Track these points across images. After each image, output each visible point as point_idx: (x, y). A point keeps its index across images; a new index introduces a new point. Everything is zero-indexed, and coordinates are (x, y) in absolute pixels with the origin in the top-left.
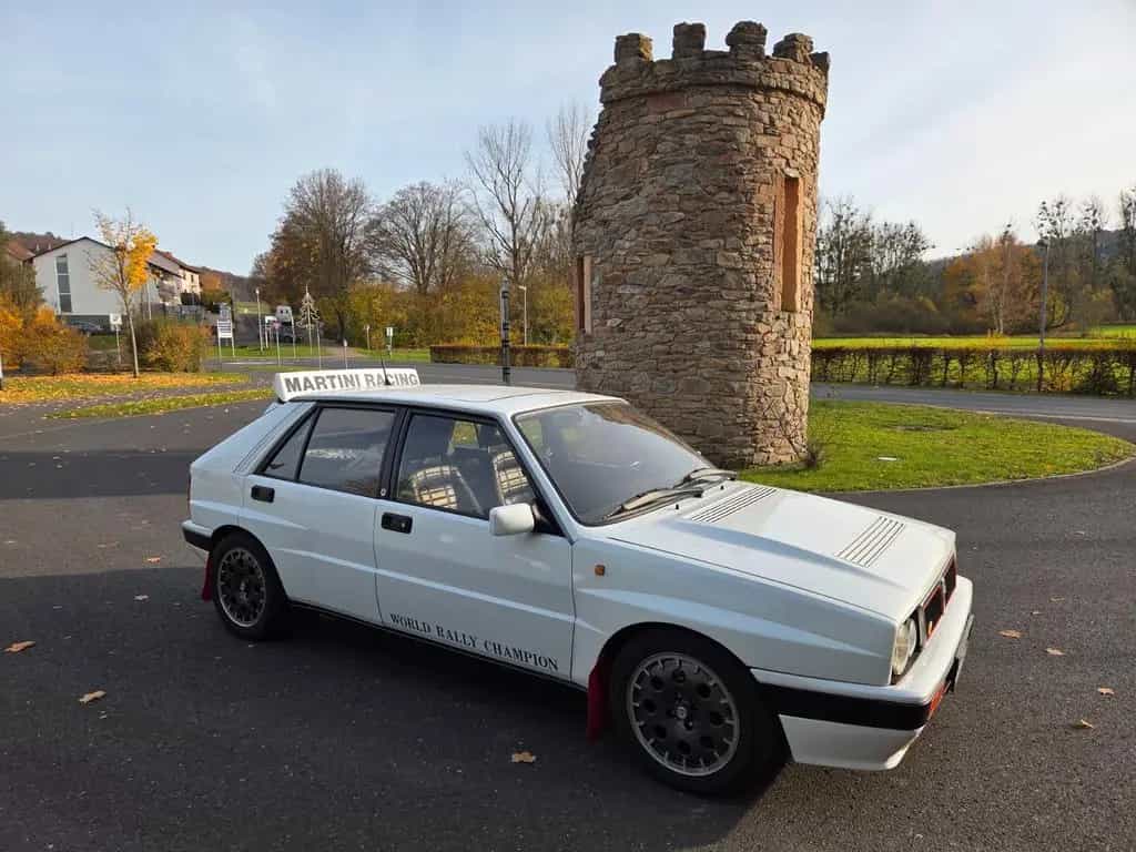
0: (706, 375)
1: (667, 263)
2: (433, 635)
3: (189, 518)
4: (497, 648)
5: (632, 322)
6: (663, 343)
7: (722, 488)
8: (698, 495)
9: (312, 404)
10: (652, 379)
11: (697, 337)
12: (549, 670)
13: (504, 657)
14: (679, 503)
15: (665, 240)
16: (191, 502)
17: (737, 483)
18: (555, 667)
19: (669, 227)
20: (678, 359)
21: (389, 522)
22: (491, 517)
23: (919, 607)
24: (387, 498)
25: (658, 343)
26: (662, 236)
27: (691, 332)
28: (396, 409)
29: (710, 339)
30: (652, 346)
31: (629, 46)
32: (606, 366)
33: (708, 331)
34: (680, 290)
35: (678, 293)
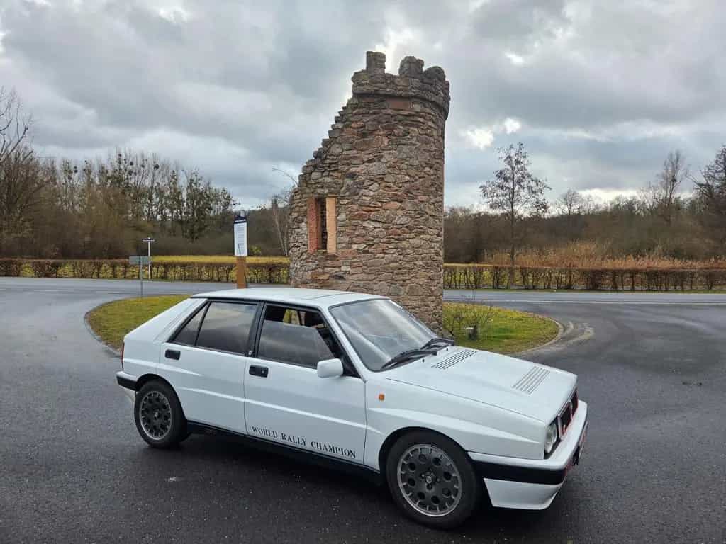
0: (420, 283)
1: (399, 208)
2: (279, 439)
3: (123, 370)
4: (319, 446)
5: (374, 247)
6: (397, 262)
7: (447, 350)
8: (435, 354)
9: (205, 300)
10: (390, 286)
11: (415, 258)
12: (351, 458)
13: (323, 451)
14: (424, 358)
15: (399, 193)
16: (124, 360)
17: (456, 348)
18: (355, 456)
19: (400, 185)
20: (405, 273)
21: (255, 371)
22: (318, 367)
23: (557, 417)
24: (253, 356)
25: (393, 262)
26: (397, 190)
27: (413, 255)
28: (258, 303)
29: (422, 259)
30: (389, 264)
31: (376, 60)
32: (351, 278)
33: (421, 254)
34: (407, 227)
35: (405, 229)
